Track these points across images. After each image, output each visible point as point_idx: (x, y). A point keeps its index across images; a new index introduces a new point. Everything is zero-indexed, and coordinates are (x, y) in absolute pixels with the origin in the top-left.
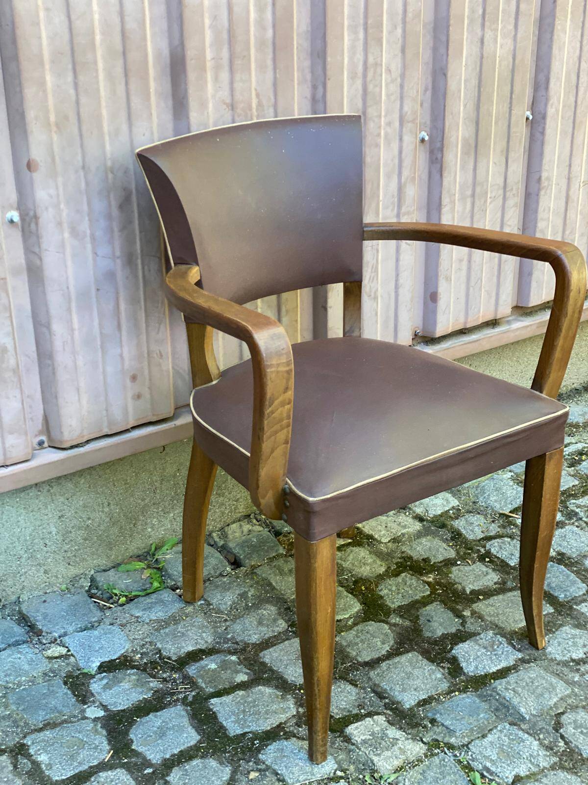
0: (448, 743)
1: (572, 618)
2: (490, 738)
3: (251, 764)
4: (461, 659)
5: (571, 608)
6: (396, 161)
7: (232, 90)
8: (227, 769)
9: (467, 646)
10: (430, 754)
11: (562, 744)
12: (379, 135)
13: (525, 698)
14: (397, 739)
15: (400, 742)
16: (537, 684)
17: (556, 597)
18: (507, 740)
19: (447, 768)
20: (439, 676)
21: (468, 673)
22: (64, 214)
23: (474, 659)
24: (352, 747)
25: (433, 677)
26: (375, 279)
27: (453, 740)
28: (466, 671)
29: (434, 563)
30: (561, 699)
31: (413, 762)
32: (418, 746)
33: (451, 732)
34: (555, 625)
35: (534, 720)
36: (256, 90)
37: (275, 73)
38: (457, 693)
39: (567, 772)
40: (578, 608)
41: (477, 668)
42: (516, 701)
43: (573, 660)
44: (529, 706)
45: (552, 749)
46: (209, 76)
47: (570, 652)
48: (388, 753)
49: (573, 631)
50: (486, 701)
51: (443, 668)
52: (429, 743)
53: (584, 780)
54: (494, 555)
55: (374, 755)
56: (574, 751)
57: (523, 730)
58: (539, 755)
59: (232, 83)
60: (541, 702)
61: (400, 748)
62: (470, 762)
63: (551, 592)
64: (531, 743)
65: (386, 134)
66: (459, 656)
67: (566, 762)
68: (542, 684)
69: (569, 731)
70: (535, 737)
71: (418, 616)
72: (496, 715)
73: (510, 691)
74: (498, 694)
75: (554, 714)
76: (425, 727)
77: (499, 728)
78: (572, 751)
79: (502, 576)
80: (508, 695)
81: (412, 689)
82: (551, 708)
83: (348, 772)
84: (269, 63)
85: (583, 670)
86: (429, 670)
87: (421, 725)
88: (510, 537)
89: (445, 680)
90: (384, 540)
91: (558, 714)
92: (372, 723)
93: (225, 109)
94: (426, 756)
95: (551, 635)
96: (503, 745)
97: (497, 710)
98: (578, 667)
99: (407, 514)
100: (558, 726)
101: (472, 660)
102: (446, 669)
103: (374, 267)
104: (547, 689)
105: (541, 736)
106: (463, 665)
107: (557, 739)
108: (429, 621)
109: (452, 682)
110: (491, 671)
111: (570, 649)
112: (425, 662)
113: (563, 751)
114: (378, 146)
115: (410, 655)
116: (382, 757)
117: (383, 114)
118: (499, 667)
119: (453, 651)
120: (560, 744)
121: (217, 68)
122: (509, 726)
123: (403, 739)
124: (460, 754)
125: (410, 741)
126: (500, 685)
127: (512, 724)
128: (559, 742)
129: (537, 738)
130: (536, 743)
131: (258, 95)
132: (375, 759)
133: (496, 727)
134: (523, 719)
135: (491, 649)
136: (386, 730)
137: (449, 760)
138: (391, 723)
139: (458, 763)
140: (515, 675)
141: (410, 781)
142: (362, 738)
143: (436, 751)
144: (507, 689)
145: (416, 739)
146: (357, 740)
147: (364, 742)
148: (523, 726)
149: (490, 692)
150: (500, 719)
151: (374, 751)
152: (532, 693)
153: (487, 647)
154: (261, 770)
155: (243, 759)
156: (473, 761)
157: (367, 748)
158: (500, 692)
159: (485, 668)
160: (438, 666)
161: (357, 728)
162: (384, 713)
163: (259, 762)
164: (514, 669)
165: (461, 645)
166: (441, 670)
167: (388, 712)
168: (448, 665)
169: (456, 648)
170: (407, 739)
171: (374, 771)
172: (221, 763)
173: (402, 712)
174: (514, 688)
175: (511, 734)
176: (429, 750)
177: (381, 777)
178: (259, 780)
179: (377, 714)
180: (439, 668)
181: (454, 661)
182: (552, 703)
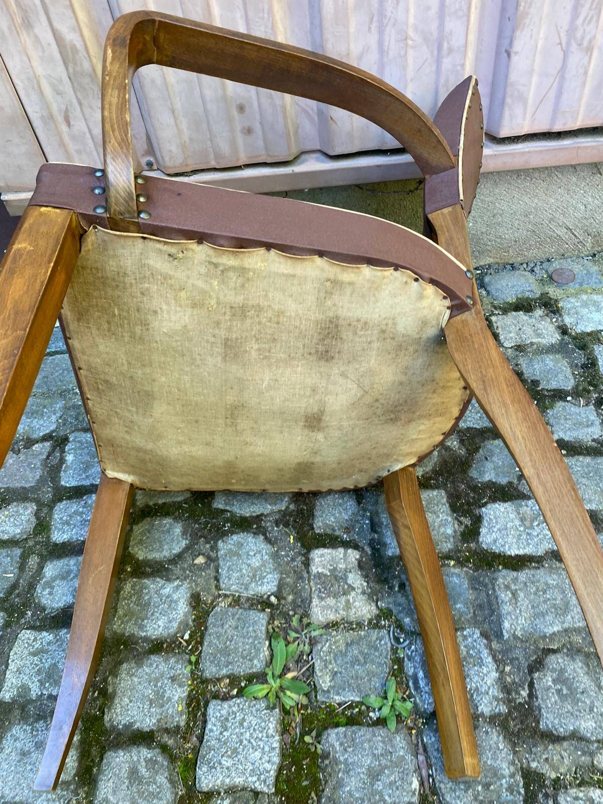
0: (399, 621)
3: (208, 546)
4: (485, 523)
8: (184, 542)
9: (502, 510)
10: (374, 624)
11: (524, 693)
13: (520, 610)
14: (354, 589)
15: (353, 594)
16: (548, 596)
19: (377, 654)
20: (449, 531)
21: (482, 543)
23: (499, 530)
24: (306, 575)
25: (442, 530)
27: (407, 621)
28: (481, 540)
29: (543, 389)
30: (566, 630)
31: (351, 623)
32: (368, 607)
35: (512, 642)
38: (452, 563)
39: (505, 737)
41: (495, 541)
42: (506, 608)
44: (517, 623)
45: (509, 693)
48: (331, 601)
50: (476, 589)
51: (461, 523)
52: (381, 610)
53: (517, 762)
55: (318, 596)
56: (532, 710)
57: (491, 649)
58: (488, 693)
60: (536, 625)
61: (349, 600)
62: (406, 659)
64: (489, 672)
66: (485, 518)
67: (514, 720)
68: (555, 600)
69: (545, 680)
70: (498, 666)
71: (480, 447)
72: (474, 613)
73: (508, 592)
74: (494, 589)
75: (542, 647)
76: (391, 588)
77: (465, 633)
78: (531, 708)
80: (505, 596)
82: (545, 636)
83: (283, 602)
86: (442, 520)
87: (389, 582)
89: (452, 540)
90: (507, 344)
91: (548, 649)
92: (342, 556)
94: (369, 624)
97: (481, 607)
99: (554, 320)
100: (537, 665)
101: (495, 530)
102: (463, 527)
104: (556, 609)
105: (508, 669)
106: (483, 530)
107: (524, 684)
108: (486, 459)
109: (457, 546)
110: (509, 553)
112: (446, 508)
113: (520, 703)
115: (435, 493)
116: (323, 603)
118: (521, 552)
119: (484, 509)
120: (522, 692)
122: (479, 635)
123: (360, 591)
124: (404, 641)
125: (365, 597)
126: (504, 576)
127: (484, 635)
128: (524, 689)
129: (501, 668)
130: (495, 675)
132: (315, 601)
133: (463, 629)
134: (499, 635)
135: (527, 523)
136: (350, 572)
137: (386, 644)
138: (361, 566)
139: (394, 651)
140: (532, 572)
141: (330, 647)
142: (320, 570)
143: (383, 623)
144: (507, 587)
145: (373, 596)
146: (314, 569)
147: (319, 575)
148: (495, 645)
149: (487, 580)
150: (475, 623)
151: (320, 592)
152: (533, 607)
153: (525, 520)
154: (209, 559)
155: (205, 538)
156: (409, 660)
157: (316, 584)
158: (497, 588)
159: (504, 545)
160: (456, 518)
161: (322, 556)
162: (363, 548)
163: (214, 548)
164: (538, 562)
165: (497, 505)
166: (456, 526)
167: (368, 550)
168: (467, 521)
169: (489, 506)
170: (364, 593)
171: (306, 614)
172: (184, 533)
173: (381, 557)
174: (516, 590)
175: (474, 648)
176: (378, 617)
177: (308, 625)
178: (200, 568)
179: (356, 547)
180: (456, 522)
181: (478, 520)
182: (549, 631)
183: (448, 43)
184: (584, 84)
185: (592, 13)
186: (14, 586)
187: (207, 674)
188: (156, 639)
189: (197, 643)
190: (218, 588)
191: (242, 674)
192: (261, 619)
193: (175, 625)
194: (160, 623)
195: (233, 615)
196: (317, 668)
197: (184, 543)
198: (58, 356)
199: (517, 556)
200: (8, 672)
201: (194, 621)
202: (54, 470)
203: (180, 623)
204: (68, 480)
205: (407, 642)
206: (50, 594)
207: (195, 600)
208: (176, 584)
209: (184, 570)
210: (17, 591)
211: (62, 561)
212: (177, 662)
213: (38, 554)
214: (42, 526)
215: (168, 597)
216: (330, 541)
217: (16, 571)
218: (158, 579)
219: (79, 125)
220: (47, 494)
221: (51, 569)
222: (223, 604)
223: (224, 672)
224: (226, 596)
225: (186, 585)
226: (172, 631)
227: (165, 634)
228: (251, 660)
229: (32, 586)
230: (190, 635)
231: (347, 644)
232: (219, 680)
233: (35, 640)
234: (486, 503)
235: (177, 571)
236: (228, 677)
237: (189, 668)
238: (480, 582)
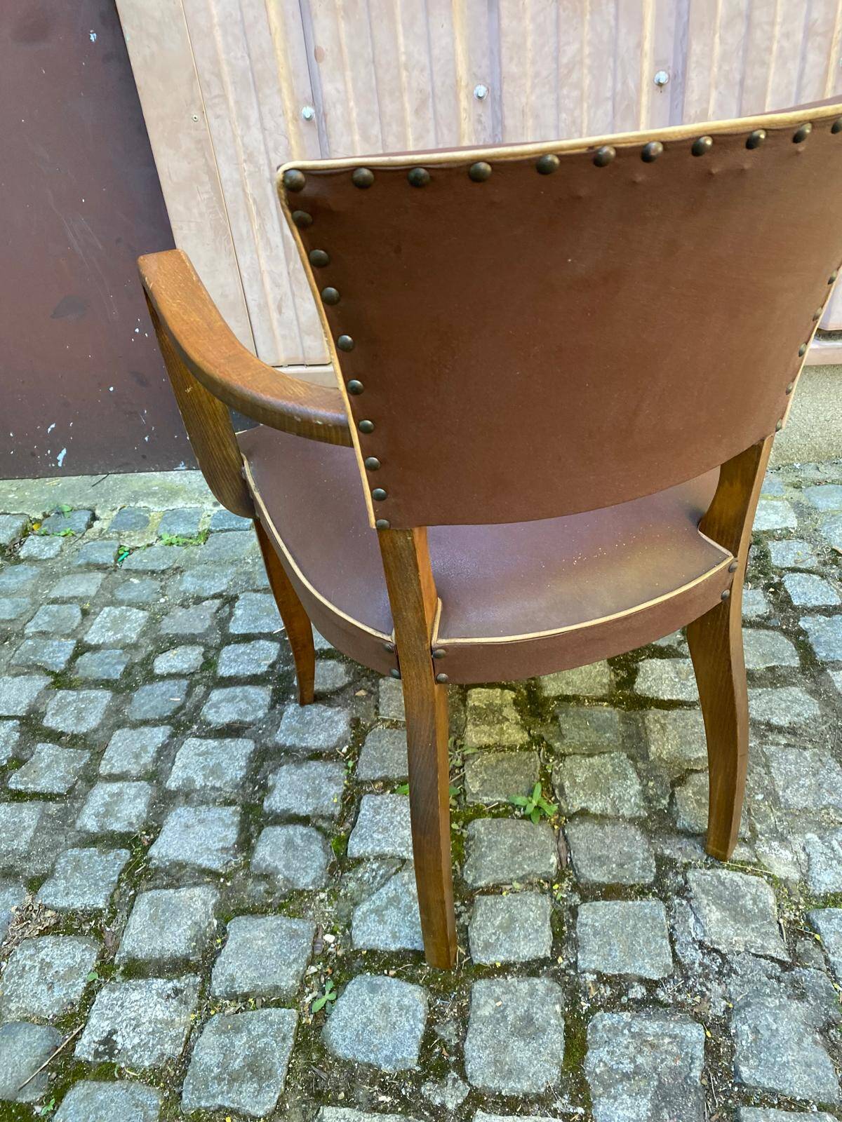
0: (550, 746)
1: (815, 682)
2: (596, 760)
3: (369, 683)
4: (641, 673)
5: (824, 670)
8: (347, 679)
9: (659, 663)
10: (526, 748)
11: (665, 802)
13: (668, 739)
14: (508, 720)
15: (507, 723)
17: (815, 653)
18: (610, 770)
19: (526, 768)
20: (605, 680)
21: (636, 690)
22: (354, 114)
23: (654, 679)
24: (462, 708)
25: (598, 679)
27: (557, 745)
28: (635, 687)
31: (504, 747)
32: (521, 735)
33: (561, 736)
34: (785, 681)
35: (657, 763)
38: (606, 704)
39: (642, 833)
40: (831, 675)
41: (649, 688)
42: (654, 736)
43: (768, 724)
44: (663, 748)
45: (650, 802)
47: (772, 715)
48: (485, 728)
49: (800, 695)
50: (627, 723)
51: (617, 675)
52: (533, 737)
53: (651, 850)
54: (784, 588)
55: (473, 723)
56: (671, 814)
57: (636, 768)
58: (630, 801)
60: (682, 751)
61: (502, 728)
62: (553, 773)
63: (814, 647)
64: (632, 785)
66: (641, 670)
67: (652, 822)
70: (642, 781)
72: (623, 741)
73: (657, 725)
74: (644, 723)
75: (686, 768)
76: (544, 721)
77: (612, 755)
78: (670, 813)
79: (773, 611)
80: (654, 728)
81: (564, 681)
82: (690, 760)
85: (770, 738)
86: (599, 671)
87: (541, 716)
88: (822, 577)
89: (607, 687)
91: (692, 770)
92: (498, 694)
94: (520, 749)
95: (769, 689)
96: (602, 773)
97: (629, 737)
98: (767, 734)
100: (679, 781)
101: (650, 679)
102: (619, 677)
105: (651, 784)
106: (638, 680)
107: (665, 795)
109: (612, 692)
110: (662, 698)
111: (777, 711)
113: (660, 809)
116: (477, 729)
118: (674, 698)
119: (640, 663)
120: (663, 801)
122: (626, 757)
123: (514, 722)
124: (553, 761)
125: (518, 727)
126: (653, 714)
127: (630, 757)
128: (665, 799)
129: (645, 782)
130: (638, 787)
132: (470, 727)
133: (611, 752)
134: (645, 757)
135: (683, 676)
136: (506, 706)
137: (535, 761)
138: (515, 702)
139: (543, 768)
140: (683, 712)
141: (481, 761)
142: (477, 704)
143: (534, 747)
144: (657, 721)
145: (525, 727)
146: (470, 703)
147: (475, 708)
148: (640, 765)
149: (638, 716)
150: (623, 747)
151: (475, 720)
152: (680, 737)
153: (681, 673)
154: (370, 692)
155: (367, 677)
156: (557, 774)
157: (472, 714)
158: (646, 722)
159: (658, 692)
160: (613, 670)
161: (480, 693)
162: (519, 691)
163: (376, 685)
164: (690, 706)
165: (654, 660)
166: (612, 676)
167: (525, 693)
168: (624, 674)
169: (646, 661)
170: (517, 723)
171: (460, 737)
172: (347, 673)
173: (536, 698)
174: (665, 724)
175: (620, 766)
176: (530, 744)
177: (461, 746)
178: (361, 698)
179: (513, 689)
180: (613, 673)
181: (634, 673)
182: (695, 756)
186: (181, 707)
187: (362, 777)
188: (316, 750)
189: (354, 754)
190: (377, 714)
191: (396, 777)
193: (335, 740)
194: (321, 737)
195: (391, 734)
196: (468, 776)
197: (347, 680)
198: (231, 533)
199: (669, 700)
200: (174, 767)
201: (352, 739)
202: (222, 623)
203: (339, 739)
204: (235, 628)
205: (556, 761)
206: (216, 712)
207: (355, 723)
208: (337, 709)
209: (346, 700)
210: (183, 711)
211: (228, 689)
212: (335, 767)
213: (205, 685)
214: (209, 664)
215: (329, 718)
217: (183, 696)
218: (320, 705)
219: (289, 313)
220: (215, 639)
221: (216, 695)
222: (381, 727)
223: (379, 774)
224: (384, 720)
225: (347, 710)
226: (331, 744)
227: (325, 745)
229: (198, 708)
230: (348, 750)
231: (498, 761)
232: (374, 782)
233: (201, 745)
234: (644, 659)
235: (340, 700)
236: (381, 779)
237: (346, 771)
238: (630, 719)
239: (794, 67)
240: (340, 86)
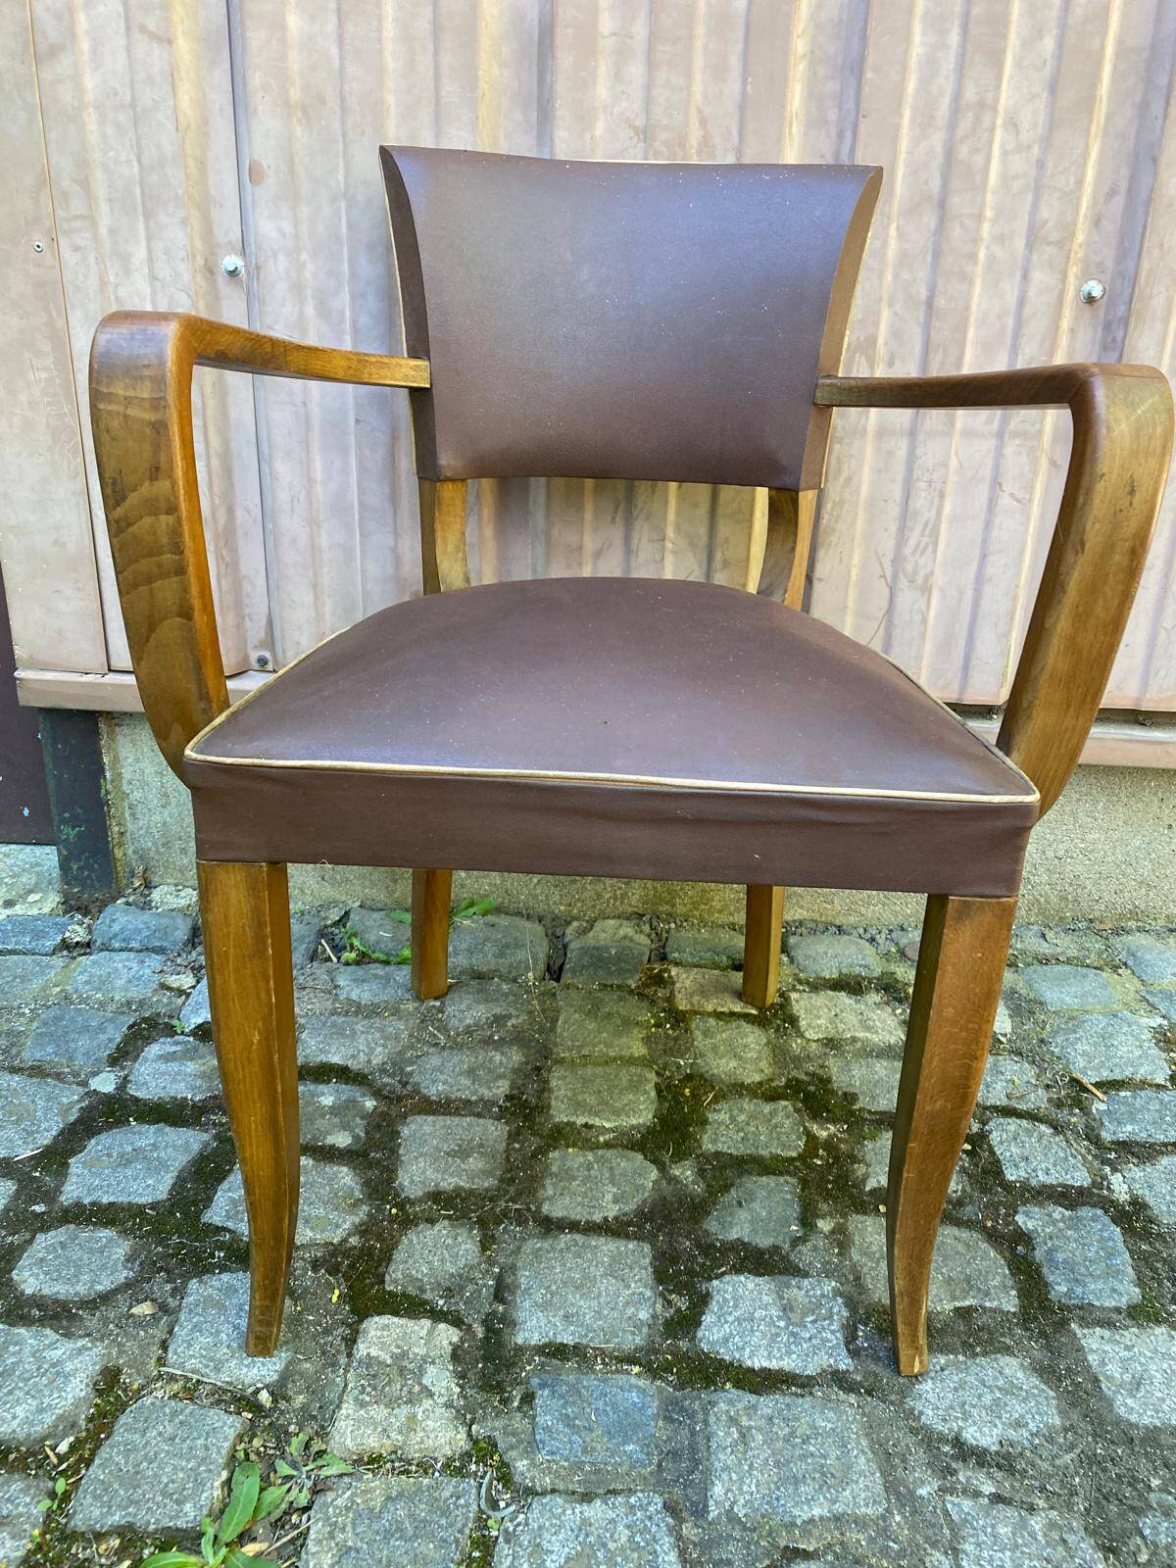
0: (507, 1465)
1: (1048, 1347)
2: (596, 1511)
3: (168, 1287)
4: (714, 1306)
5: (1063, 1324)
6: (1010, 322)
7: (648, 102)
8: (125, 1273)
9: (751, 1286)
10: (456, 1468)
12: (972, 257)
13: (751, 1466)
14: (431, 1395)
15: (427, 1403)
16: (812, 1449)
17: (1046, 1285)
18: (624, 1539)
19: (443, 1522)
20: (643, 1315)
21: (700, 1341)
22: (308, 274)
23: (737, 1319)
24: (343, 1360)
25: (630, 1311)
26: (930, 549)
27: (521, 1465)
28: (700, 1334)
29: (860, 1110)
30: (837, 1518)
31: (409, 1462)
32: (451, 1434)
33: (532, 1446)
34: (991, 1341)
35: (724, 1528)
36: (700, 111)
37: (744, 83)
38: (636, 1369)
40: (1079, 1332)
41: (726, 1340)
42: (723, 1458)
43: (957, 1442)
44: (740, 1489)
46: (604, 68)
47: (965, 1420)
48: (379, 1412)
49: (1020, 1375)
50: (671, 1420)
51: (668, 1304)
52: (476, 1442)
54: (990, 1146)
55: (356, 1399)
57: (679, 1538)
59: (649, 88)
60: (777, 1499)
61: (415, 1416)
62: (501, 1539)
63: (1045, 1270)
65: (992, 259)
66: (716, 1298)
68: (825, 1457)
71: (732, 1185)
72: (660, 1465)
73: (733, 1429)
74: (706, 1422)
75: (783, 1543)
76: (505, 1402)
77: (632, 1500)
79: (968, 1189)
80: (723, 1435)
81: (562, 1313)
82: (793, 1524)
83: (283, 1405)
84: (735, 62)
85: (962, 1478)
86: (634, 1294)
87: (504, 1390)
88: (1055, 1128)
89: (645, 1330)
90: (810, 1034)
91: (796, 1550)
92: (424, 1333)
93: (631, 138)
94: (447, 1466)
95: (961, 1358)
96: (604, 1545)
97: (674, 1455)
98: (954, 1465)
99: (899, 1011)
101: (730, 1319)
102: (672, 1311)
103: (930, 526)
104: (824, 1474)
106: (708, 1319)
108: (740, 1204)
109: (653, 1342)
110: (749, 1363)
111: (975, 1412)
112: (647, 1275)
114: (966, 278)
115: (631, 1246)
116: (362, 1412)
117: (989, 214)
118: (774, 1365)
119: (715, 1283)
121: (622, 54)
122: (660, 1506)
123: (442, 1400)
124: (508, 1505)
125: (450, 1414)
126: (730, 1401)
127: (670, 1508)
131: (703, 122)
132: (348, 1408)
133: (631, 1492)
134: (700, 1511)
135: (795, 1317)
136: (433, 1363)
137: (467, 1505)
138: (456, 1355)
139: (482, 1522)
140: (788, 1400)
141: (351, 1499)
142: (374, 1352)
143: (473, 1467)
144: (733, 1421)
145: (465, 1416)
146: (362, 1349)
147: (370, 1361)
148: (687, 1529)
149: (696, 1406)
150: (658, 1482)
151: (363, 1392)
152: (777, 1464)
153: (792, 1310)
154: (164, 1308)
155: (168, 1272)
156: (508, 1541)
157: (360, 1376)
158: (712, 1419)
159: (743, 1348)
160: (661, 1294)
161: (386, 1327)
162: (470, 1326)
163: (179, 1292)
164: (802, 1386)
165: (742, 1278)
166: (659, 1307)
167: (479, 1331)
168: (682, 1303)
169: (727, 1278)
170: (449, 1405)
171: (323, 1433)
172: (130, 1259)
173: (500, 1345)
174: (750, 1428)
175: (646, 1530)
176: (466, 1456)
177: (320, 1454)
178: (140, 1323)
179: (457, 1321)
180: (660, 1300)
181: (701, 1302)
182: (803, 1514)
183: (723, 553)
184: (923, 636)
185: (926, 540)
187: (78, 1523)
189: (81, 1459)
190: (161, 1361)
191: (152, 1528)
192: (228, 1425)
193: (49, 1419)
194: (20, 1411)
195: (174, 1414)
196: (312, 1535)
197: (123, 1276)
199: (763, 1370)
201: (90, 1419)
203: (60, 1418)
205: (512, 1508)
207: (109, 1380)
208: (79, 1344)
209: (105, 1321)
212: (25, 1491)
215: (54, 1365)
216: (411, 1306)
218: (48, 1331)
222: (160, 1394)
223: (117, 1518)
224: (172, 1378)
225: (100, 1349)
226: (38, 1430)
227: (21, 1435)
228: (179, 1502)
230: (72, 1448)
231: (389, 1498)
232: (99, 1537)
234: (723, 1274)
235: (92, 1322)
236: (120, 1531)
237: (47, 1503)
238: (682, 1410)
239: (1010, 291)
240: (287, 226)
